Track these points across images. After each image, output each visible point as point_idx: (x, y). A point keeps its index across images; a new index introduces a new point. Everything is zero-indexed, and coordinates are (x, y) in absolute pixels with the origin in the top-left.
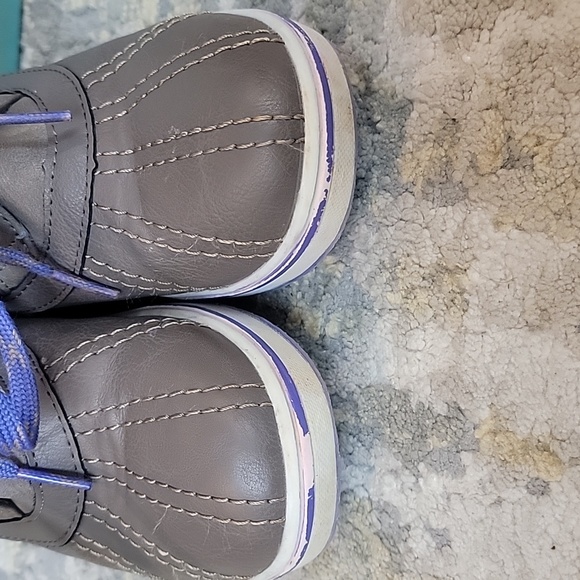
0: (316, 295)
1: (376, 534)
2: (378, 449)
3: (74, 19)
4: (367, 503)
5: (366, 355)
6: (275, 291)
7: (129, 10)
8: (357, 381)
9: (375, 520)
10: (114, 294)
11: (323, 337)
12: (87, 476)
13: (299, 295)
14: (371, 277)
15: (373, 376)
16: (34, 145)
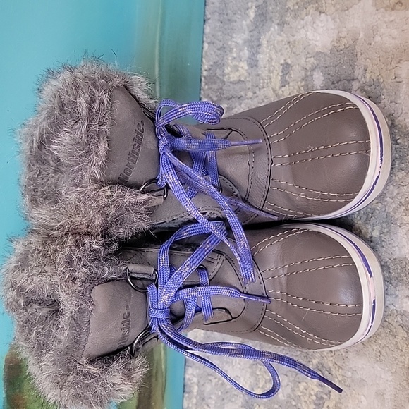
0: (367, 218)
1: (400, 325)
2: (400, 287)
3: (231, 85)
4: (395, 311)
5: (394, 245)
6: (346, 216)
7: (264, 83)
8: (389, 256)
9: (399, 319)
10: (276, 218)
11: (371, 237)
12: (268, 298)
13: (358, 218)
14: (395, 210)
15: (397, 254)
16: (244, 153)
